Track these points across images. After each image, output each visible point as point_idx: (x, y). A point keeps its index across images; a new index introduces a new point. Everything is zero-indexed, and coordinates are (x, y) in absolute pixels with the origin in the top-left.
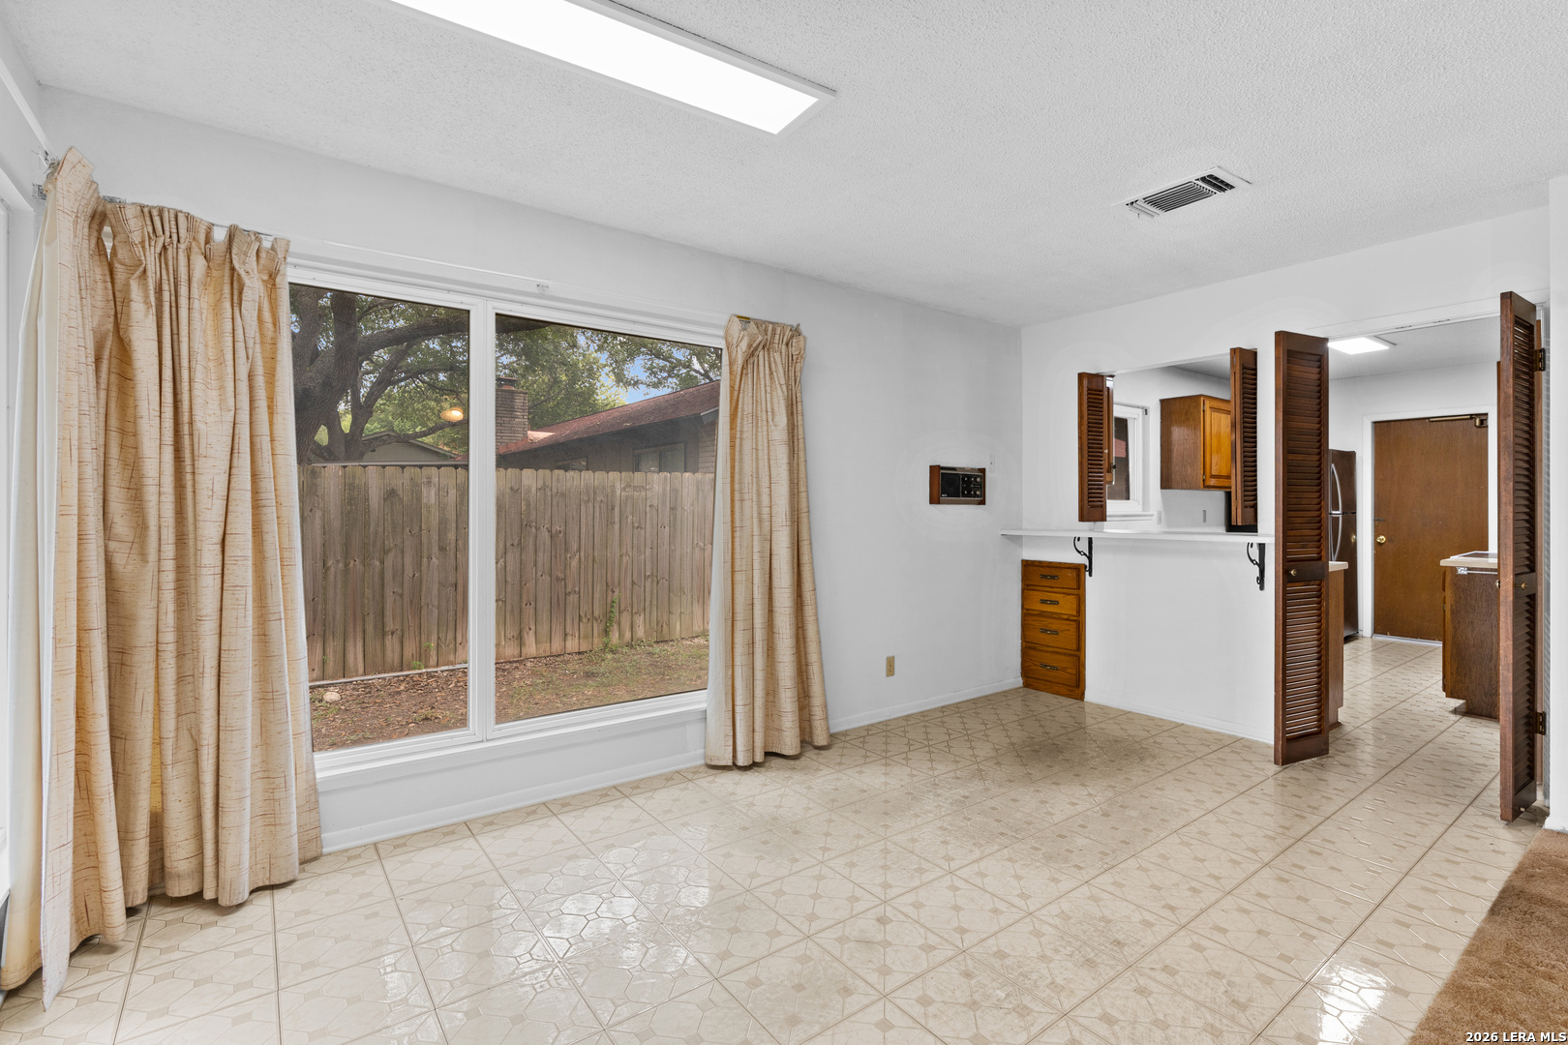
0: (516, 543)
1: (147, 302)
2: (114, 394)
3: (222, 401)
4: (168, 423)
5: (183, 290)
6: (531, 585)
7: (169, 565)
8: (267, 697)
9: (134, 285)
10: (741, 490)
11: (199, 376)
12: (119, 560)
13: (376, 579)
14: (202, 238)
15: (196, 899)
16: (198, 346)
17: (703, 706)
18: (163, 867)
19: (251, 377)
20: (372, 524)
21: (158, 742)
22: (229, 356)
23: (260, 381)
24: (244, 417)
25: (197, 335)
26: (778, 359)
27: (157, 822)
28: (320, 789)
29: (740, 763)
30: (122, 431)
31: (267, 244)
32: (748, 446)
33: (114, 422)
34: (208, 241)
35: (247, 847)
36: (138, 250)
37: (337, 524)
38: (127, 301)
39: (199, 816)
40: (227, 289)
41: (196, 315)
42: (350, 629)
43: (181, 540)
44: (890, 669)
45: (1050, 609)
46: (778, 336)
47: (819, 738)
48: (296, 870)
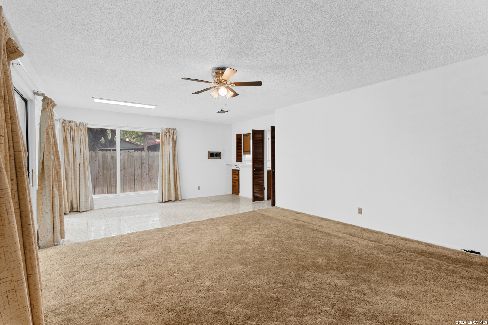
0: (140, 167)
1: (69, 133)
2: (65, 145)
3: (79, 146)
4: (72, 149)
5: (74, 131)
6: (144, 176)
7: (73, 168)
8: (86, 186)
9: (67, 131)
10: (164, 157)
11: (76, 143)
12: (66, 167)
13: (110, 175)
14: (76, 124)
15: (77, 211)
16: (76, 139)
17: (158, 192)
18: (72, 207)
19: (83, 142)
20: (109, 163)
21: (72, 191)
22: (80, 140)
23: (84, 143)
24: (82, 148)
25: (76, 137)
26: (171, 134)
27: (72, 202)
28: (94, 200)
29: (163, 201)
30: (66, 150)
31: (84, 124)
32: (165, 149)
33: (65, 149)
34: (77, 125)
35: (83, 205)
36: (68, 127)
37: (101, 163)
38: (67, 133)
39: (77, 201)
40: (79, 131)
41: (75, 135)
42: (104, 185)
43: (74, 164)
44: (199, 188)
45: (235, 178)
46: (171, 131)
47: (179, 199)
48: (90, 209)
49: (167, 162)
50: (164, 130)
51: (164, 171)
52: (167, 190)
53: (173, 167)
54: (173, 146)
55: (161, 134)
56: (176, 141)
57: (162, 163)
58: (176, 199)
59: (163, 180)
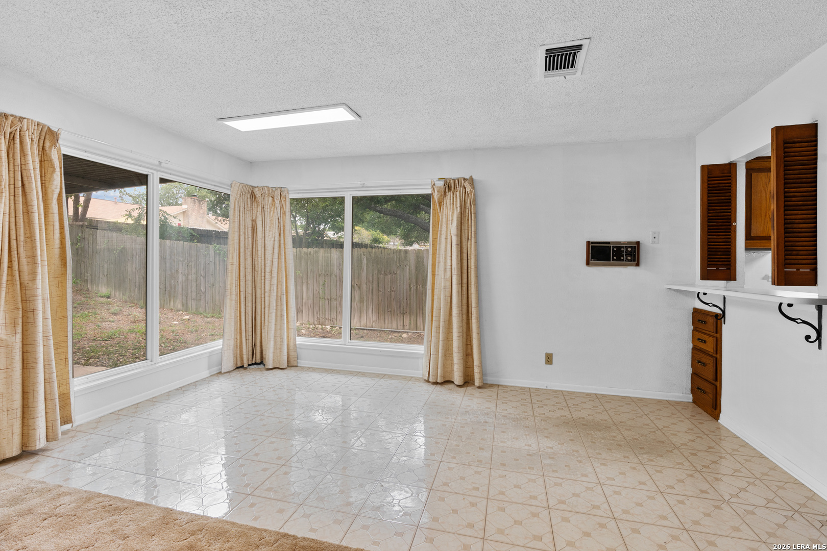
3: (272, 235)
19: (279, 227)
26: (458, 195)
45: (702, 346)
46: (457, 184)
47: (476, 382)
48: (285, 366)
49: (445, 272)
50: (441, 183)
51: (436, 297)
52: (440, 351)
53: (462, 286)
54: (462, 228)
55: (433, 198)
56: (472, 212)
57: (434, 275)
58: (468, 381)
59: (434, 322)
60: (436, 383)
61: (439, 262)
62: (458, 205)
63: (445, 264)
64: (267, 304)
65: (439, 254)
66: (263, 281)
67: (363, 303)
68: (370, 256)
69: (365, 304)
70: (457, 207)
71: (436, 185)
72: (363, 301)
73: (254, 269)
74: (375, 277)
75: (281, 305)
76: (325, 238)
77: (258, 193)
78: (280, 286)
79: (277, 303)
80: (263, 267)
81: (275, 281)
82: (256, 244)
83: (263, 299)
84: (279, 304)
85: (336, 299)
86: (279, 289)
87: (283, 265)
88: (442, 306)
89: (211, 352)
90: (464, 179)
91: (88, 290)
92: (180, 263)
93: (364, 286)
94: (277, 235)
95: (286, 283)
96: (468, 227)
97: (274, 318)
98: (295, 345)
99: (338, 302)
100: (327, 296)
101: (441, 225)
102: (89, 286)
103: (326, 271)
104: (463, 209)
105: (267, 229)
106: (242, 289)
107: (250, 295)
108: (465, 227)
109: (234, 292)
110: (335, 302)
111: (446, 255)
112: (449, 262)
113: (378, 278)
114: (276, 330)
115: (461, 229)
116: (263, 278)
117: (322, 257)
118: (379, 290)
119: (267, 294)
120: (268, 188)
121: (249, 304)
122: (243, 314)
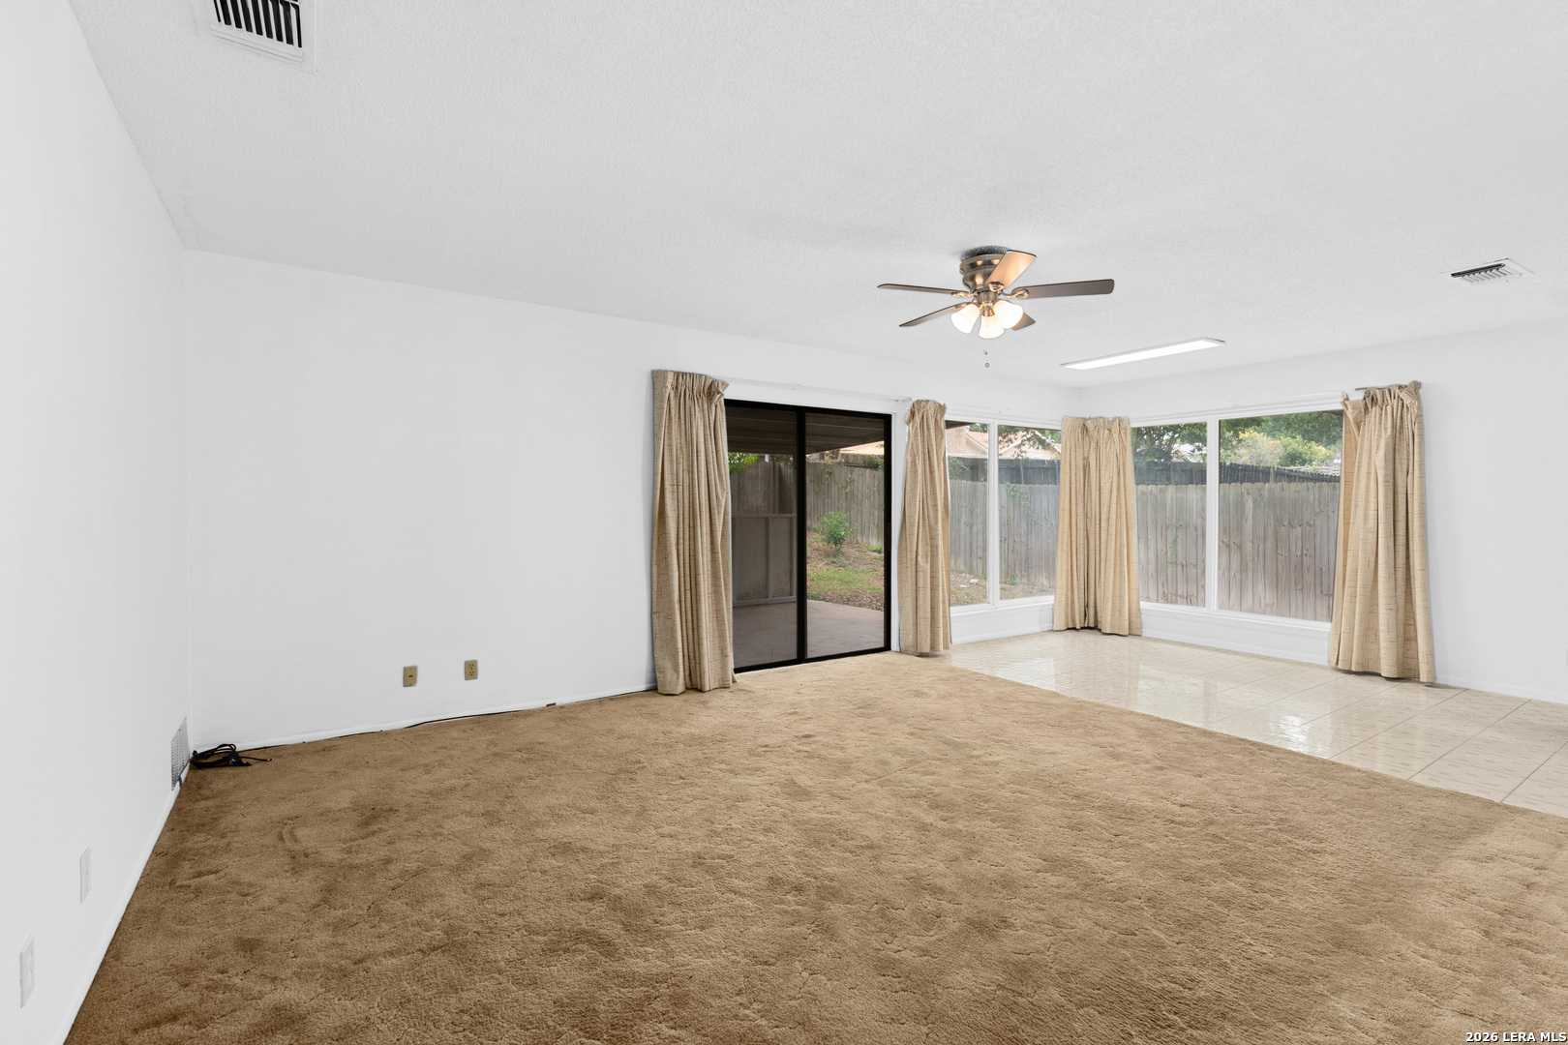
1: (1094, 448)
3: (1109, 475)
4: (1097, 483)
5: (1102, 442)
14: (1107, 424)
18: (1096, 619)
19: (1118, 465)
23: (1121, 467)
24: (1116, 479)
25: (1105, 455)
35: (1109, 617)
36: (1093, 433)
38: (1090, 448)
39: (1102, 605)
41: (1105, 449)
43: (1100, 519)
46: (1388, 396)
47: (1421, 676)
48: (1126, 633)
49: (1366, 519)
50: (1360, 396)
51: (1350, 554)
52: (1356, 628)
53: (1395, 540)
54: (1397, 457)
55: (1346, 416)
56: (1416, 434)
57: (1347, 524)
58: (1405, 675)
59: (1346, 588)
60: (1349, 672)
61: (1356, 506)
62: (1389, 425)
63: (1366, 508)
64: (1103, 556)
65: (1356, 495)
66: (1098, 530)
67: (1247, 573)
68: (1261, 495)
69: (1250, 575)
70: (1386, 429)
71: (1351, 399)
72: (1247, 570)
73: (1086, 516)
74: (1271, 530)
75: (1121, 559)
76: (1175, 460)
77: (1090, 425)
78: (1119, 537)
79: (1115, 557)
80: (1098, 513)
81: (1113, 531)
82: (1090, 486)
83: (1098, 552)
84: (1118, 558)
85: (1196, 566)
86: (1118, 541)
87: (1124, 511)
88: (1360, 567)
89: (1042, 606)
90: (1400, 387)
91: (857, 543)
92: (964, 509)
93: (1249, 546)
94: (1116, 475)
95: (1127, 533)
96: (1408, 456)
97: (1112, 574)
98: (1139, 610)
99: (1200, 571)
100: (1180, 559)
101: (1361, 454)
102: (859, 538)
103: (1178, 520)
104: (1398, 430)
105: (1103, 468)
106: (1074, 539)
107: (1082, 546)
108: (1402, 456)
109: (1065, 542)
110: (1194, 571)
111: (1367, 495)
112: (1372, 506)
113: (1276, 533)
114: (1114, 589)
115: (1394, 459)
116: (1098, 526)
117: (1172, 498)
118: (1277, 553)
119: (1102, 546)
120: (1103, 418)
121: (1081, 557)
122: (1075, 568)
